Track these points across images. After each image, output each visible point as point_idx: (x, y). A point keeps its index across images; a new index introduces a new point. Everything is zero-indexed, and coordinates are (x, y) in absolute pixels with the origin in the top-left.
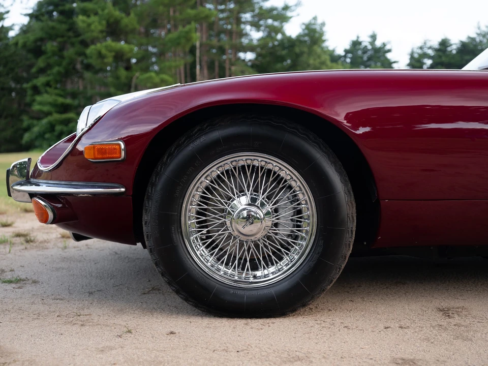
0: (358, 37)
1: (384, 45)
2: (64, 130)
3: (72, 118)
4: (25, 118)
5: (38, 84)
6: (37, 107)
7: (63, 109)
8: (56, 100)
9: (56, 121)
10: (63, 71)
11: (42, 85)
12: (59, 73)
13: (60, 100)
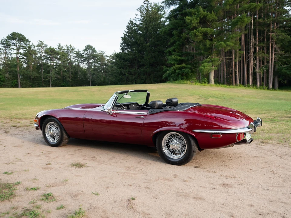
2: (180, 72)
3: (184, 66)
4: (164, 67)
5: (170, 50)
6: (169, 62)
7: (180, 62)
8: (177, 58)
9: (177, 68)
10: (181, 43)
11: (172, 51)
12: (179, 45)
13: (179, 58)
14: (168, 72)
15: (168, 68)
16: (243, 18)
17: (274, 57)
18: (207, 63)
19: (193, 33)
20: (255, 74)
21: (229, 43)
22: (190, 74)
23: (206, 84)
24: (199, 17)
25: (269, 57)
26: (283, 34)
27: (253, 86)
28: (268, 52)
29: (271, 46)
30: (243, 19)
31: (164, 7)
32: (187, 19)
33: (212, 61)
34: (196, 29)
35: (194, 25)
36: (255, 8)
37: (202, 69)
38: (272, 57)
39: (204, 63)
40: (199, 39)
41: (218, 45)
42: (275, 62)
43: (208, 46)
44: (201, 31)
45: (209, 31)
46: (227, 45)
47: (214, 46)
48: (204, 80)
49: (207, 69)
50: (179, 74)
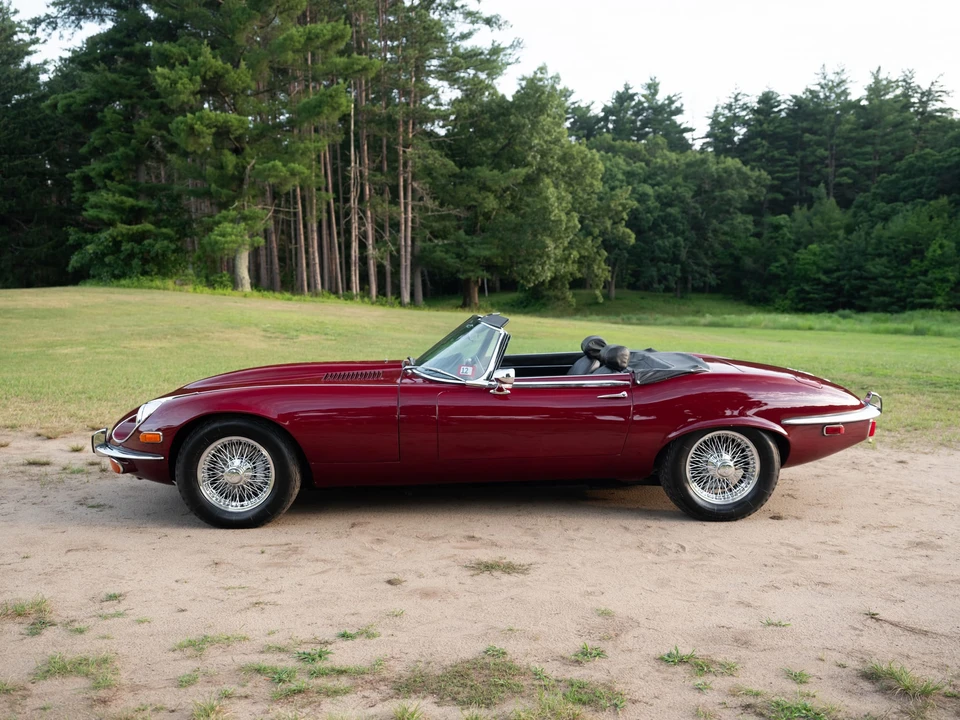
0: (627, 88)
1: (671, 101)
2: (137, 250)
3: (149, 231)
4: (71, 230)
5: (92, 174)
6: (91, 212)
7: (135, 215)
8: (122, 202)
9: (123, 235)
10: (132, 153)
11: (99, 175)
12: (126, 157)
13: (130, 201)
14: (90, 248)
15: (88, 236)
16: (336, 95)
17: (410, 215)
18: (231, 225)
19: (185, 123)
20: (364, 260)
21: (295, 166)
22: (173, 258)
23: (229, 290)
24: (199, 73)
25: (399, 214)
26: (437, 153)
27: (362, 297)
28: (395, 201)
29: (402, 184)
30: (336, 99)
31: (58, 21)
32: (159, 75)
33: (244, 218)
34: (193, 113)
35: (184, 97)
36: (365, 69)
37: (216, 242)
38: (406, 215)
39: (219, 223)
40: (202, 145)
41: (264, 170)
42: (413, 228)
43: (230, 169)
44: (209, 119)
45: (236, 123)
46: (293, 174)
47: (248, 171)
48: (221, 277)
49: (233, 242)
50: (131, 255)
